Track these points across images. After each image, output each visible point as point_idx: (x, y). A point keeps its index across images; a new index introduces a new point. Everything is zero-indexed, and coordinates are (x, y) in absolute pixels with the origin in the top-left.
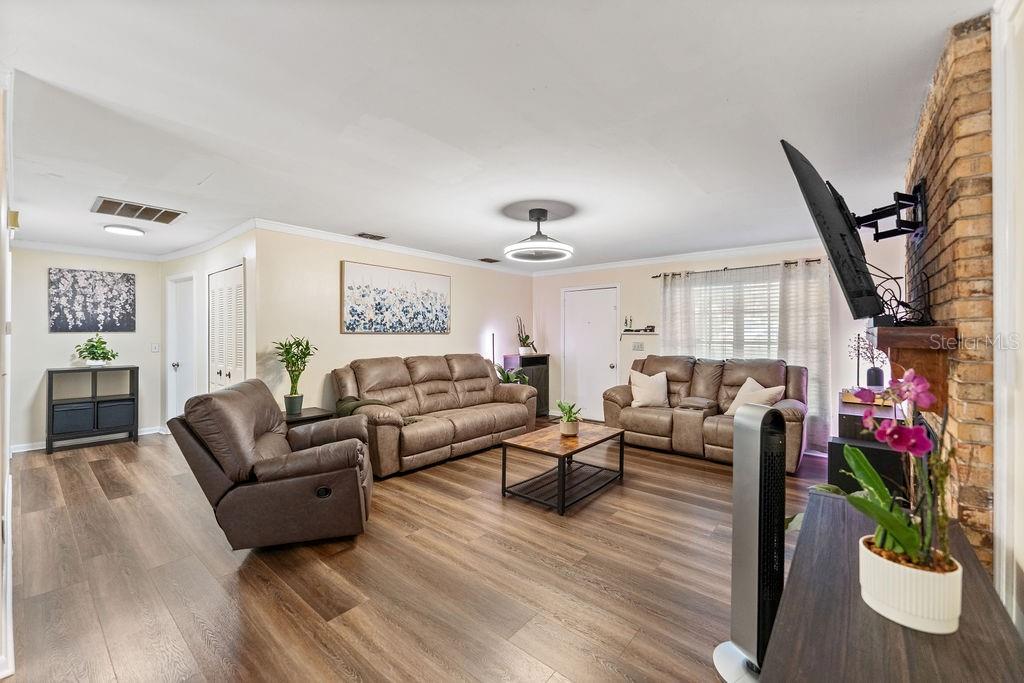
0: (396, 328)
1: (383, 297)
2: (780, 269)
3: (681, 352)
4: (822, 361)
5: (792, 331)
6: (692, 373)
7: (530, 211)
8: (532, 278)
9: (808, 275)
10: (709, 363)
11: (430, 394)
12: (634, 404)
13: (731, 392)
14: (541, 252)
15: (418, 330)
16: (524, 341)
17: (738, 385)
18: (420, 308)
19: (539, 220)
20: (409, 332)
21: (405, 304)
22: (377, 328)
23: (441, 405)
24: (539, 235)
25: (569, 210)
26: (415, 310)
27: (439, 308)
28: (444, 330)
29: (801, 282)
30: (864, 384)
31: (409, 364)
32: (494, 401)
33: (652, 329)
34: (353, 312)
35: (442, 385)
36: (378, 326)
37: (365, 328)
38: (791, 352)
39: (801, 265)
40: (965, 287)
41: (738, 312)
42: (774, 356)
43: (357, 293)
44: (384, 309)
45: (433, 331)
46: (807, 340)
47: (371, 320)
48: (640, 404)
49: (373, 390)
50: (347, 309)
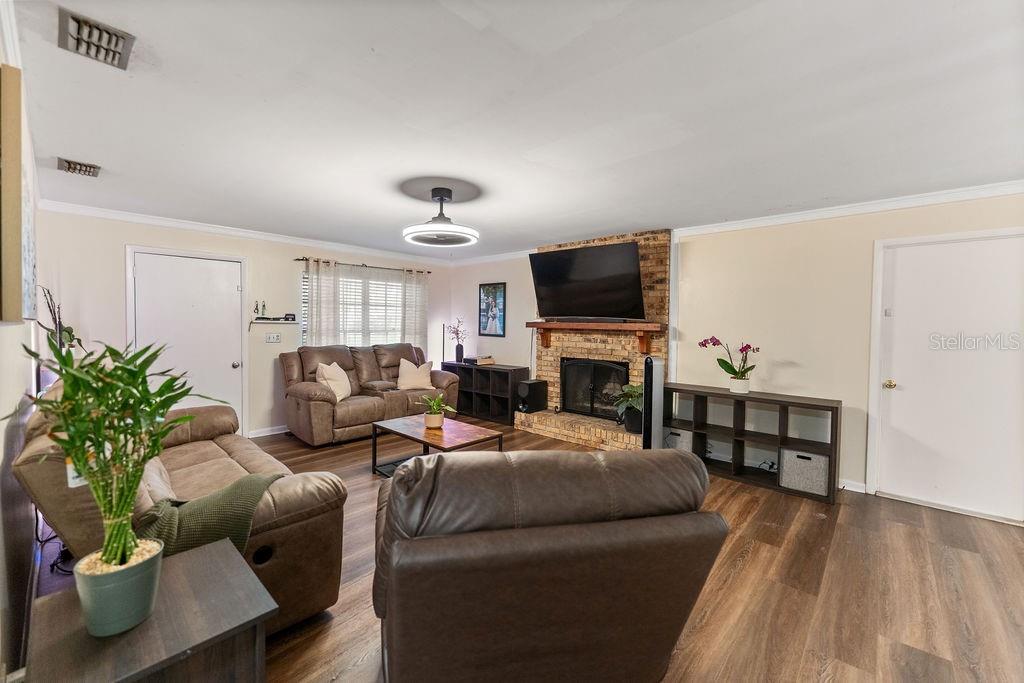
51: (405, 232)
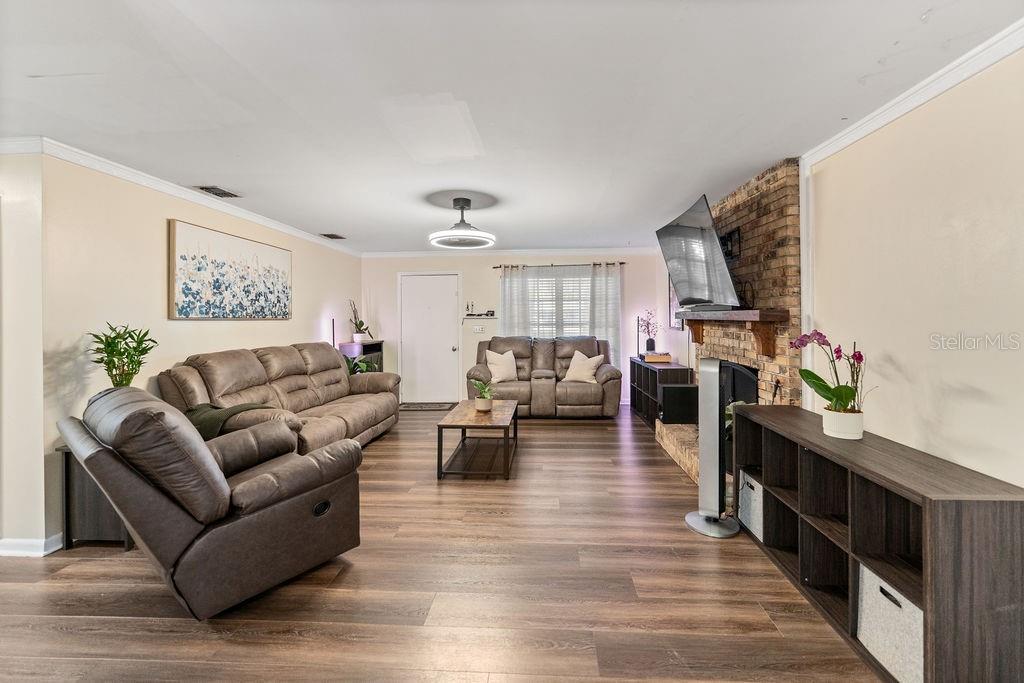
0: (236, 314)
1: (222, 271)
2: (590, 268)
3: (517, 333)
4: (617, 334)
5: (597, 314)
6: (532, 350)
7: (455, 200)
8: (360, 259)
9: (607, 275)
10: (544, 341)
11: (291, 392)
12: (494, 380)
13: (564, 363)
14: (464, 240)
15: (260, 314)
16: (359, 327)
17: (570, 357)
18: (262, 288)
19: (462, 209)
20: (251, 317)
21: (247, 282)
22: (214, 313)
23: (305, 404)
24: (463, 224)
25: (491, 201)
26: (257, 290)
27: (281, 288)
28: (286, 316)
29: (604, 279)
30: (643, 350)
31: (261, 356)
32: (351, 393)
33: (491, 314)
34: (187, 291)
35: (301, 380)
36: (217, 310)
37: (201, 312)
38: (597, 331)
39: (604, 265)
40: (791, 290)
41: (559, 300)
42: (586, 333)
43: (192, 265)
44: (223, 287)
45: (275, 316)
46: (607, 321)
47: (208, 302)
48: (498, 380)
49: (228, 394)
50: (179, 287)
51: (431, 236)
